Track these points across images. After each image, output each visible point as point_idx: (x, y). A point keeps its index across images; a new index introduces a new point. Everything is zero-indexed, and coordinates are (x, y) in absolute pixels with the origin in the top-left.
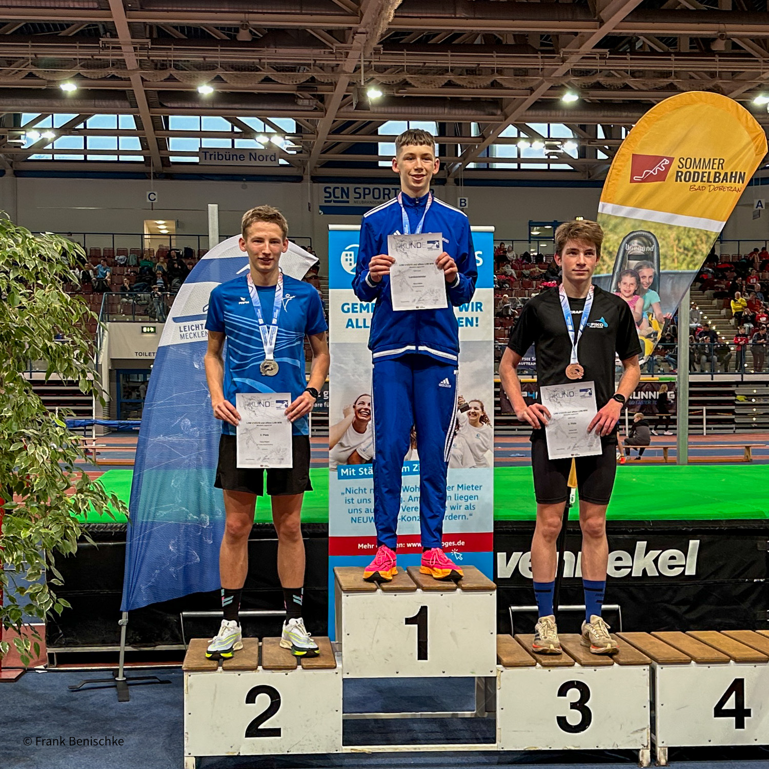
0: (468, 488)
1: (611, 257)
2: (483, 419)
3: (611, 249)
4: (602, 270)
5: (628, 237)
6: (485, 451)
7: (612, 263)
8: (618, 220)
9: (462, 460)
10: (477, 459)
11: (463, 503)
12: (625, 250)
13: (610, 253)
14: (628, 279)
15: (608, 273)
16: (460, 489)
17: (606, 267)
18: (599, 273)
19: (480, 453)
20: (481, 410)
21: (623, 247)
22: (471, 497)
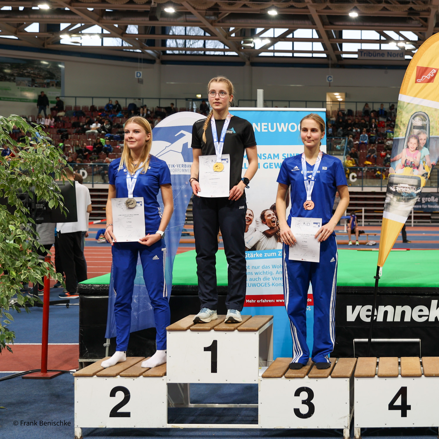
1: (404, 127)
3: (404, 123)
4: (399, 134)
7: (405, 131)
13: (404, 125)
14: (413, 141)
15: (403, 136)
17: (401, 133)
18: (398, 136)
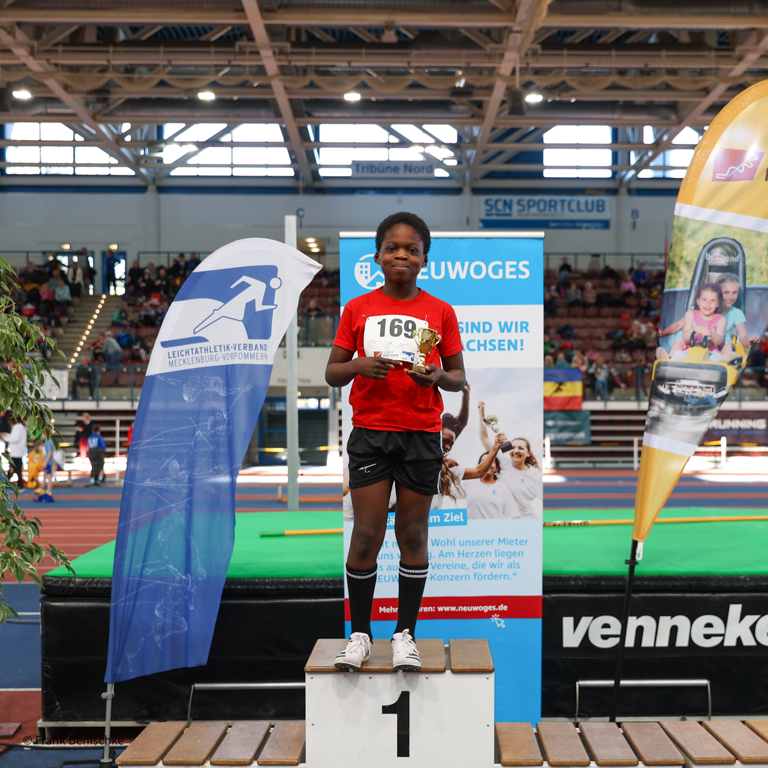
0: (511, 542)
1: (689, 268)
2: (530, 461)
4: (677, 283)
5: (709, 246)
6: (532, 499)
8: (697, 225)
9: (504, 509)
10: (522, 508)
11: (505, 560)
12: (705, 261)
13: (688, 263)
14: (709, 296)
15: (685, 286)
16: (502, 544)
19: (525, 502)
20: (526, 450)
21: (703, 256)
22: (514, 554)
